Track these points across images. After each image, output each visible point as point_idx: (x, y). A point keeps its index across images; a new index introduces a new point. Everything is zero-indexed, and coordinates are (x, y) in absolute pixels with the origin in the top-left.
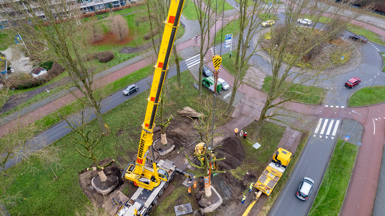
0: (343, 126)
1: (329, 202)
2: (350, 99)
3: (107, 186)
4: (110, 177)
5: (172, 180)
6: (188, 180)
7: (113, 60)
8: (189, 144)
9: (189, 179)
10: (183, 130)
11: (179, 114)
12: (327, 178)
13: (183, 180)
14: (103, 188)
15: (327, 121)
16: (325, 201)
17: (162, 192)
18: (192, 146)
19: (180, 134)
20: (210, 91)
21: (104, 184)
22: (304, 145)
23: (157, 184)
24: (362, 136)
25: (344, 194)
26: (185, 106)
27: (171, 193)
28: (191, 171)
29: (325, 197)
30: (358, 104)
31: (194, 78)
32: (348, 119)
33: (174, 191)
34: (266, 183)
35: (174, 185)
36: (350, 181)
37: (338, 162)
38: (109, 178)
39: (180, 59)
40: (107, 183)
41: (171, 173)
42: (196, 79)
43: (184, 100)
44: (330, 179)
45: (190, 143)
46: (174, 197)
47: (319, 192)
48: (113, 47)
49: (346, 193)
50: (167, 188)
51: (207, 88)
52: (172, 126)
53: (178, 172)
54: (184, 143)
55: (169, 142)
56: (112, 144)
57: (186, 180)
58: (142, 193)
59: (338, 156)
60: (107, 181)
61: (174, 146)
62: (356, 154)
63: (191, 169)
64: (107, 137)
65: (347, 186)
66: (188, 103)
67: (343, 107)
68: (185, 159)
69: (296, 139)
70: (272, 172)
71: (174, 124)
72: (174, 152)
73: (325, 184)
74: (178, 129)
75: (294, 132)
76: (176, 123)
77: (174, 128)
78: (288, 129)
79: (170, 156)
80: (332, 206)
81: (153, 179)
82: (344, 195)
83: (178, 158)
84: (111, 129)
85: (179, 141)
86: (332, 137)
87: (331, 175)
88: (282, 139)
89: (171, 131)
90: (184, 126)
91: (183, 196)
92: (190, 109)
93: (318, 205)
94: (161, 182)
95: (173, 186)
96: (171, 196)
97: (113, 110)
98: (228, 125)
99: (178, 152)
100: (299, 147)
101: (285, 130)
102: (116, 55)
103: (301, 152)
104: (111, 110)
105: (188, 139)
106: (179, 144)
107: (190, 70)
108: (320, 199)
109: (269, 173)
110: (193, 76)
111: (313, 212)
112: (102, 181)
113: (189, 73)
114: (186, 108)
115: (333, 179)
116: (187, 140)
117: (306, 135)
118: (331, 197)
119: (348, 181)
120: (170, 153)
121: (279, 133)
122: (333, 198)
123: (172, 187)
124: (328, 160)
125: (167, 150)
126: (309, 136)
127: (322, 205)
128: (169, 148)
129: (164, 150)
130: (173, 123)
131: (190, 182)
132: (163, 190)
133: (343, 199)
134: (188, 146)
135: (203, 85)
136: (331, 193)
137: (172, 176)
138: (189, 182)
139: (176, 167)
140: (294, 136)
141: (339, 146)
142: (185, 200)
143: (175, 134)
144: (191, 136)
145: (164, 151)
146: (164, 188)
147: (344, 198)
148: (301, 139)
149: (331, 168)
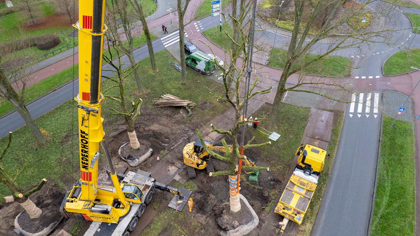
0: (384, 100)
1: (396, 205)
2: (384, 66)
3: (41, 225)
4: (48, 209)
5: (151, 201)
6: (177, 199)
7: (59, 45)
8: (173, 144)
9: (177, 197)
10: (164, 125)
11: (155, 105)
12: (383, 171)
13: (168, 200)
14: (34, 229)
15: (362, 95)
16: (390, 204)
17: (134, 223)
18: (180, 147)
19: (158, 131)
20: (198, 72)
21: (37, 222)
22: (340, 128)
23: (124, 212)
24: (413, 110)
25: (414, 190)
26: (164, 93)
27: (151, 223)
28: (181, 184)
29: (387, 198)
30: (396, 72)
31: (175, 59)
32: (388, 90)
33: (155, 218)
34: (294, 203)
35: (155, 209)
36: (415, 170)
37: (392, 147)
38: (46, 212)
39: (154, 38)
40: (41, 220)
41: (148, 190)
42: (178, 59)
43: (163, 86)
44: (388, 172)
45: (176, 143)
46: (156, 228)
47: (377, 192)
48: (60, 31)
49: (415, 190)
50: (142, 215)
51: (193, 69)
52: (147, 123)
53: (159, 187)
54: (166, 144)
55: (143, 144)
56: (53, 158)
57: (174, 198)
58: (99, 230)
59: (390, 139)
60: (43, 217)
61: (151, 150)
62: (412, 133)
63: (181, 182)
64: (45, 148)
65: (414, 178)
66: (168, 89)
67: (377, 77)
68: (169, 166)
69: (327, 122)
70: (300, 184)
71: (149, 119)
72: (152, 158)
73: (383, 179)
74: (155, 125)
75: (322, 114)
76: (152, 117)
77: (149, 124)
78: (313, 110)
79: (145, 165)
80: (402, 210)
81: (117, 204)
82: (414, 193)
83: (158, 167)
84: (54, 135)
85: (158, 141)
86: (374, 115)
87: (387, 166)
88: (309, 124)
89: (146, 129)
90: (164, 120)
91: (171, 226)
92: (172, 97)
93: (381, 212)
94: (131, 206)
95: (154, 211)
96: (150, 227)
97: (57, 109)
98: (229, 113)
99: (158, 158)
100: (335, 132)
101: (309, 112)
102: (64, 40)
103: (338, 139)
104: (53, 109)
105: (172, 137)
106: (159, 146)
107: (168, 49)
108: (382, 203)
109: (296, 186)
110: (172, 56)
111: (376, 225)
112: (32, 217)
113: (167, 53)
114: (164, 95)
115: (392, 171)
116: (170, 139)
117: (340, 115)
118: (396, 198)
119: (414, 171)
120: (146, 160)
121: (302, 117)
122: (400, 199)
123: (152, 214)
124: (378, 146)
125: (141, 156)
126: (344, 117)
127: (387, 211)
128: (144, 154)
129: (135, 158)
130: (148, 117)
131: (180, 202)
132: (136, 220)
133: (414, 199)
134: (172, 148)
135: (187, 65)
136: (395, 191)
137: (151, 195)
138: (178, 202)
139: (155, 181)
140: (323, 118)
141: (387, 125)
142: (174, 231)
143: (152, 133)
144: (176, 134)
145: (137, 159)
146: (137, 216)
147: (415, 197)
148: (333, 121)
149: (385, 155)
